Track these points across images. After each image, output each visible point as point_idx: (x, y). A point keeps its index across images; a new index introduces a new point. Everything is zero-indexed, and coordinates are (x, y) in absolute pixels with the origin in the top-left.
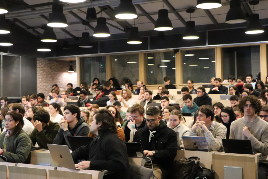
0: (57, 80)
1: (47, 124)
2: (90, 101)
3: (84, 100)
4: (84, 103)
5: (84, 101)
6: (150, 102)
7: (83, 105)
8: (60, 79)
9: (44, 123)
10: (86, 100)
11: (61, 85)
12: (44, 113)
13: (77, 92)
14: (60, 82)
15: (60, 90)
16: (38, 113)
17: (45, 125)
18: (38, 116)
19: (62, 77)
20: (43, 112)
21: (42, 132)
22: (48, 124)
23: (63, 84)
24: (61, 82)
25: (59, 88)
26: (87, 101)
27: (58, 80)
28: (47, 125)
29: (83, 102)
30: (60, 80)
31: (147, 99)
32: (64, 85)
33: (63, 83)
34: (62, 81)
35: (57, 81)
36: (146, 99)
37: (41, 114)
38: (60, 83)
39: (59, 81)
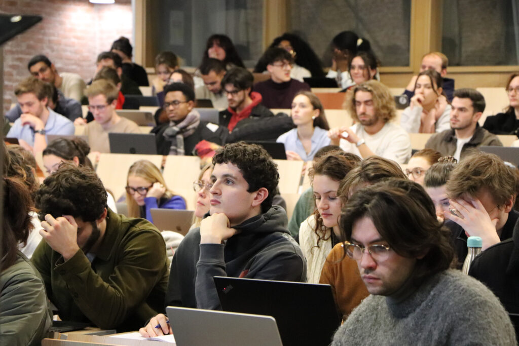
0: (40, 37)
1: (95, 227)
2: (208, 130)
3: (182, 124)
4: (180, 137)
5: (183, 131)
6: (475, 142)
7: (176, 145)
8: (51, 31)
9: (85, 220)
10: (191, 127)
11: (61, 58)
12: (77, 179)
13: (140, 93)
14: (55, 47)
15: (62, 79)
16: (54, 183)
17: (88, 230)
18: (53, 193)
19: (61, 23)
20: (73, 177)
21: (76, 257)
22: (102, 225)
23: (68, 54)
24: (59, 43)
25: (56, 71)
26: (194, 128)
27: (44, 34)
28: (96, 232)
29: (178, 133)
30: (53, 35)
31: (460, 129)
32: (68, 59)
33: (66, 51)
34: (64, 41)
35: (41, 41)
36: (457, 126)
37: (67, 185)
38: (53, 51)
39: (50, 41)
